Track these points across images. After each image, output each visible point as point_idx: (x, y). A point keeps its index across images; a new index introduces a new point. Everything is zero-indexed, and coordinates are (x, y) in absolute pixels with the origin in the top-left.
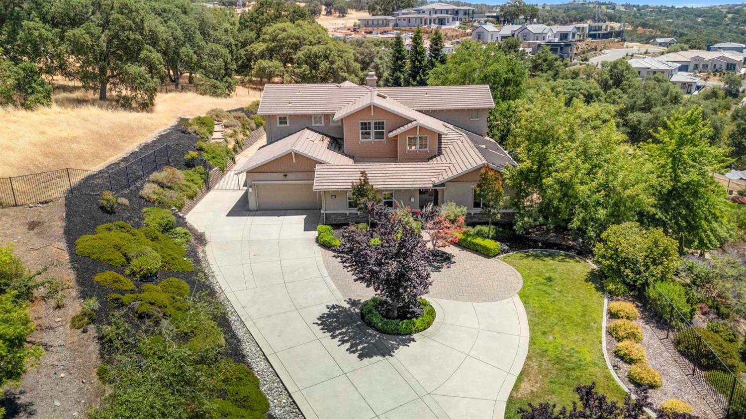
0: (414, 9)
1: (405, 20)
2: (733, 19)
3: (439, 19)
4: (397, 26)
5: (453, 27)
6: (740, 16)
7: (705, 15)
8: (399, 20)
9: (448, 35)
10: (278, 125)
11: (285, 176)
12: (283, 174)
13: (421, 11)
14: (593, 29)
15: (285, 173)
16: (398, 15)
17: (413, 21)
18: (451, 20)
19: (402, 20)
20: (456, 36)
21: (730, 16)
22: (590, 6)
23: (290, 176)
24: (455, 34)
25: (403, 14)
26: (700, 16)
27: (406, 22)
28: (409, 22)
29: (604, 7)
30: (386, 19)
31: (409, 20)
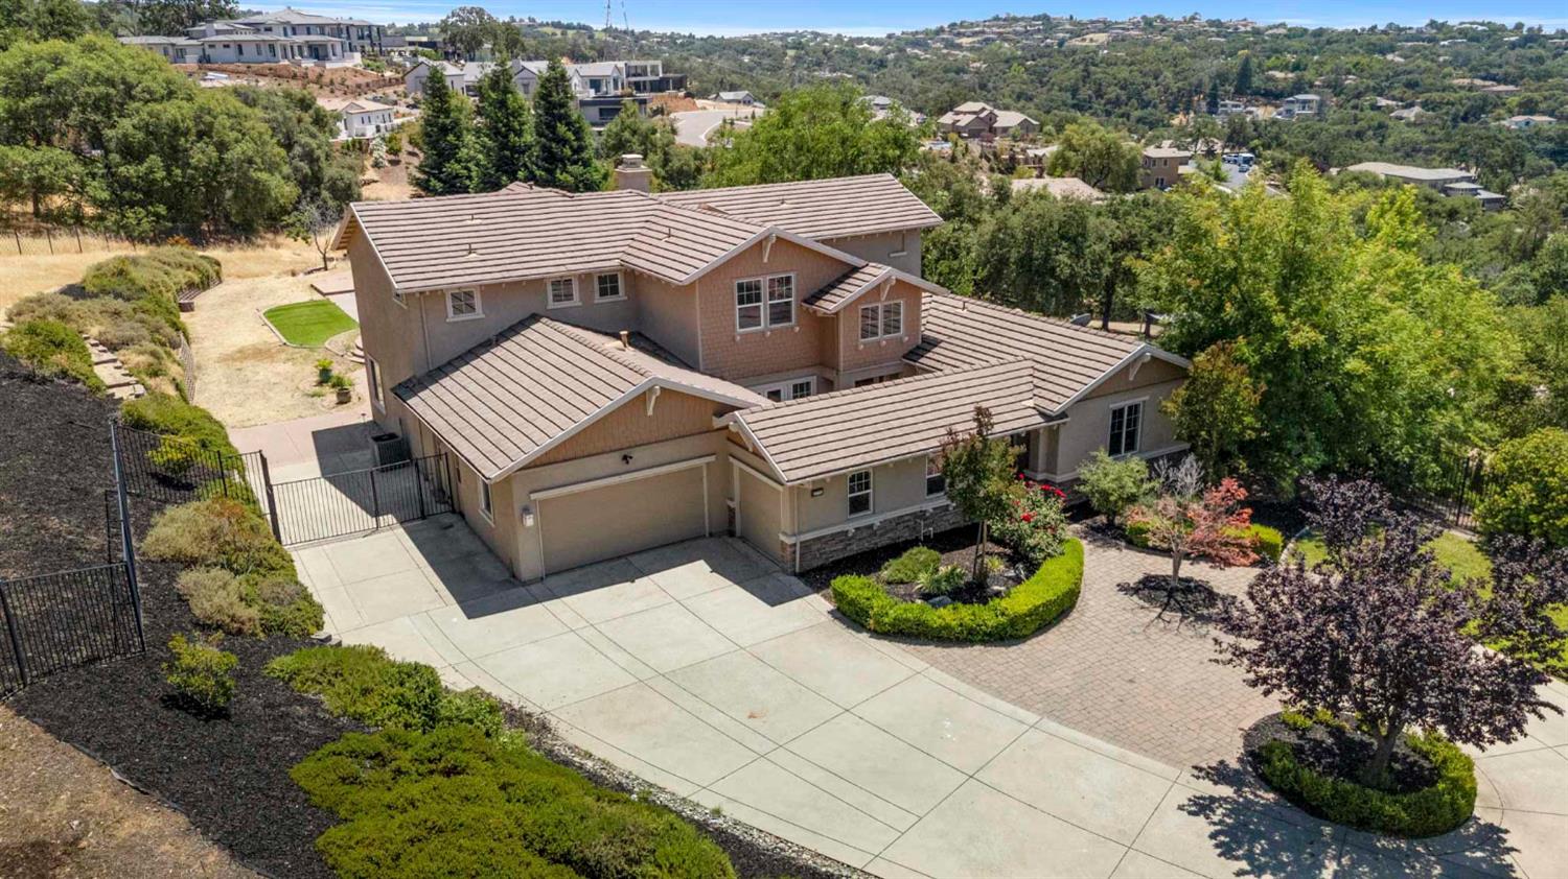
0: (240, 21)
1: (226, 46)
2: (798, 58)
3: (310, 47)
4: (209, 61)
5: (349, 64)
6: (807, 54)
7: (751, 50)
8: (211, 46)
9: (347, 83)
10: (451, 317)
11: (626, 458)
12: (617, 456)
13: (262, 28)
14: (633, 71)
15: (624, 453)
16: (204, 34)
17: (249, 51)
18: (338, 49)
19: (220, 47)
20: (368, 85)
21: (791, 53)
22: (545, 29)
23: (640, 456)
24: (360, 80)
25: (218, 32)
26: (744, 52)
27: (232, 52)
28: (241, 52)
29: (570, 33)
30: (173, 45)
31: (240, 47)
